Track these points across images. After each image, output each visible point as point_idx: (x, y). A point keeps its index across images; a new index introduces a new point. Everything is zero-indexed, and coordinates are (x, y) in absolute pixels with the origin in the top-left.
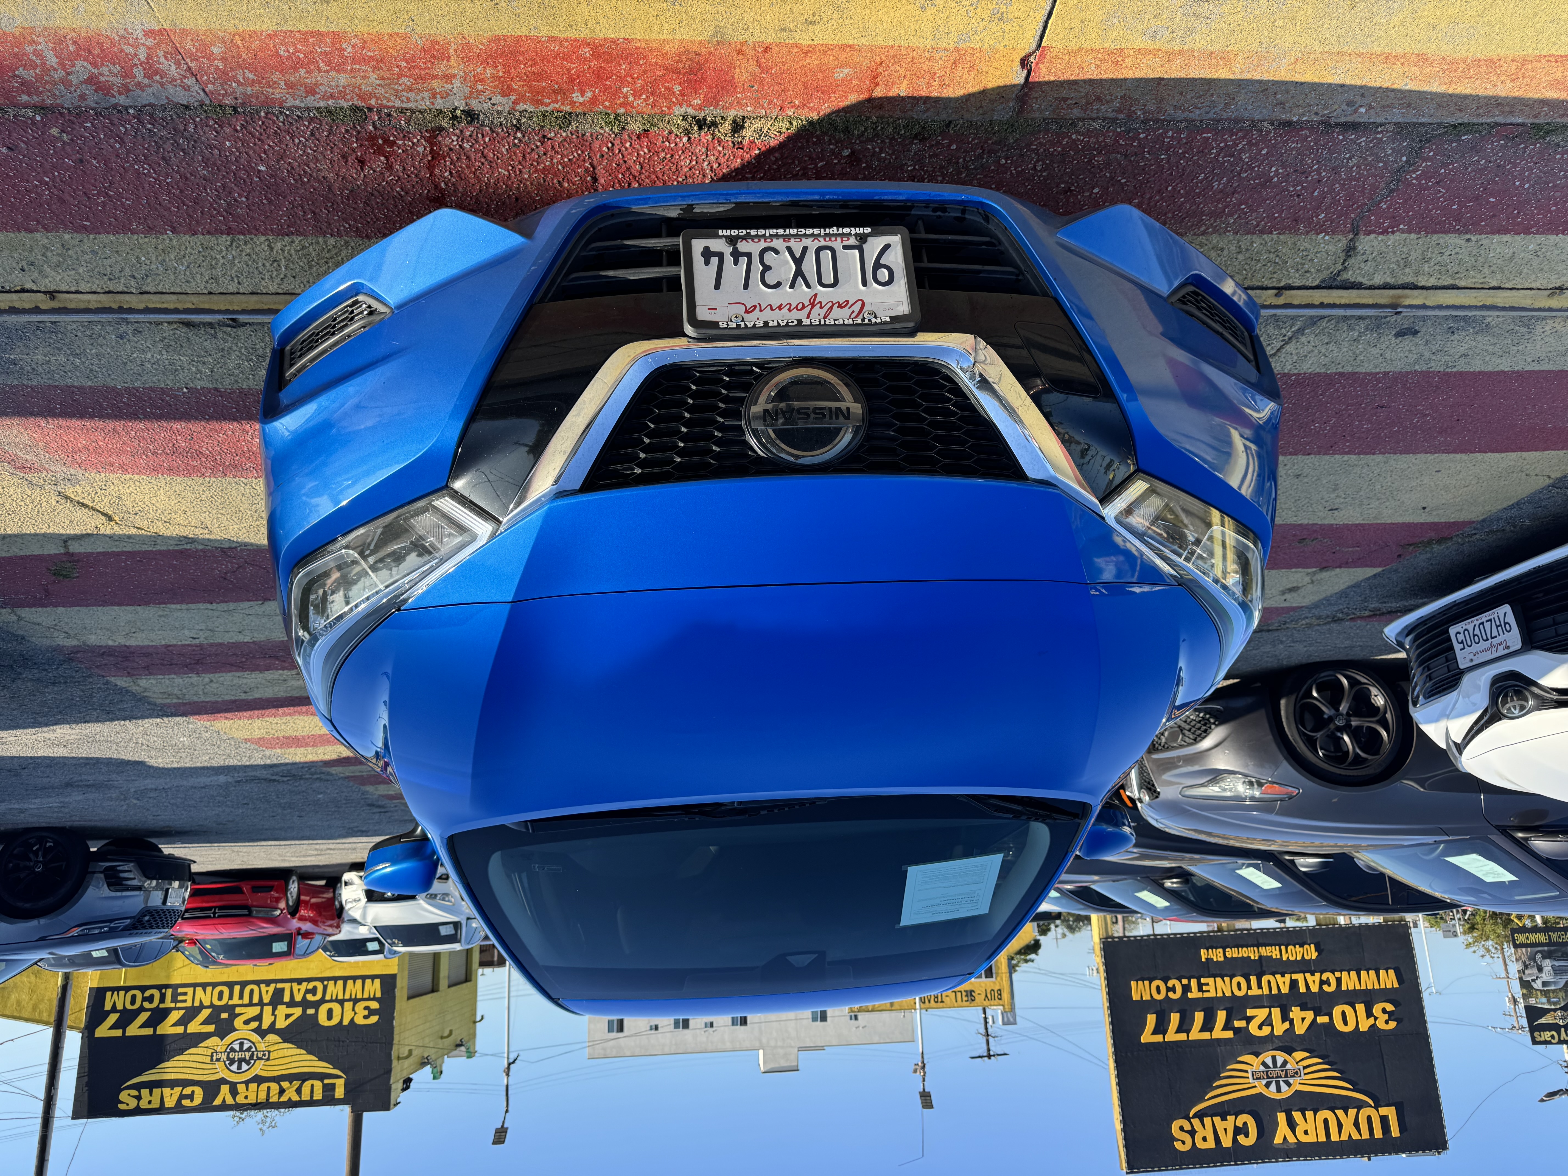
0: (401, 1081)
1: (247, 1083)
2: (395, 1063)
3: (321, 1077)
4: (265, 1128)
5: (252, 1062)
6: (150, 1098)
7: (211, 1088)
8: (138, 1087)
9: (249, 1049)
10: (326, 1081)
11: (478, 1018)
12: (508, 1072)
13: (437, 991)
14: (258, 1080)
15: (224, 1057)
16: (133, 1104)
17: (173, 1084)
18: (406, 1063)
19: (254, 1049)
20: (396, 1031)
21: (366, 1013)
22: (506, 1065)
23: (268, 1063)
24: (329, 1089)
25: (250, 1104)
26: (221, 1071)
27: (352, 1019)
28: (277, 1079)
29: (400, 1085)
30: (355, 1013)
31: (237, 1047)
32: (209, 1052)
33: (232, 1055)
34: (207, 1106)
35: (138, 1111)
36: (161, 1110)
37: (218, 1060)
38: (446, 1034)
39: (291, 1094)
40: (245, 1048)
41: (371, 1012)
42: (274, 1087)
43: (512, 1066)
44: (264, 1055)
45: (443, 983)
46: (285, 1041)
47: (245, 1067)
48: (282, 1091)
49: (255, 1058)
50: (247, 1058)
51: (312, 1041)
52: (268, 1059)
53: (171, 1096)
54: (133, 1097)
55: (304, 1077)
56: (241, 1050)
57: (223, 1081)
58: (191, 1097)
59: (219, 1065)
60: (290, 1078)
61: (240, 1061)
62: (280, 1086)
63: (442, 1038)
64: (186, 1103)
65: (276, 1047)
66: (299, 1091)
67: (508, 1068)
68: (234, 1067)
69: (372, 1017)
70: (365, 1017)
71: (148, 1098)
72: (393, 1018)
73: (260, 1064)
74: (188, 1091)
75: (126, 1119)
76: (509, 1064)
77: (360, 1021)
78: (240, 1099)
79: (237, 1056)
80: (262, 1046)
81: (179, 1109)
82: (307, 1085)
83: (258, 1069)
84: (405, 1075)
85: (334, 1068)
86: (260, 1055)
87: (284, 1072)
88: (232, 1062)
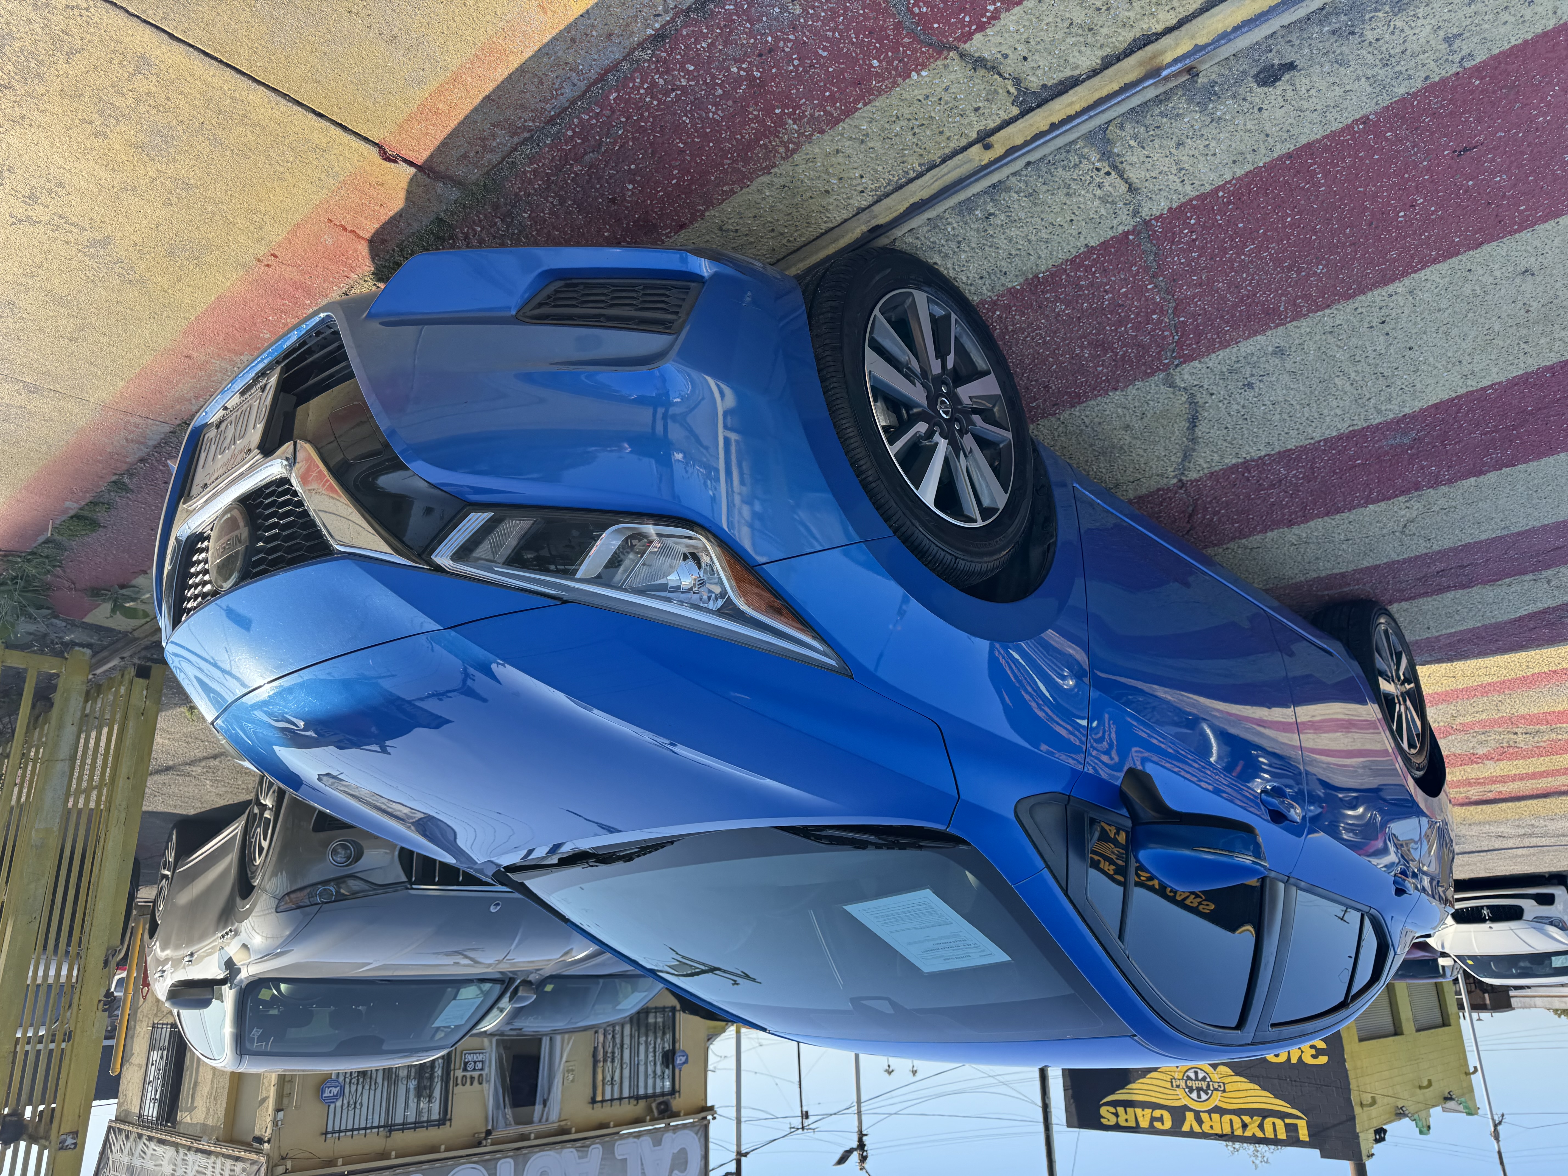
0: (1372, 1131)
1: (1209, 1112)
2: (1357, 1110)
3: (1282, 1116)
4: (1257, 1162)
5: (1210, 1092)
6: (1126, 1117)
7: (1179, 1114)
8: (1115, 1104)
9: (1204, 1079)
10: (1287, 1121)
11: (1472, 1070)
12: (1496, 1136)
13: (1401, 1034)
14: (1220, 1111)
15: (1183, 1084)
16: (1113, 1121)
17: (1144, 1105)
18: (1374, 1111)
19: (1208, 1080)
20: (1351, 1075)
21: (1313, 1052)
22: (1492, 1129)
23: (1224, 1095)
24: (1292, 1129)
25: (1216, 1134)
26: (1182, 1099)
27: (1300, 1057)
28: (1239, 1112)
29: (1371, 1135)
30: (1302, 1052)
31: (1192, 1076)
32: (1168, 1078)
33: (1189, 1083)
34: (1176, 1131)
35: (1117, 1128)
36: (1136, 1129)
37: (1178, 1086)
38: (1425, 1083)
39: (1253, 1130)
40: (1200, 1078)
41: (1319, 1052)
42: (1236, 1120)
43: (1499, 1128)
44: (1220, 1086)
45: (1408, 1026)
46: (1237, 1074)
47: (1204, 1097)
48: (1245, 1126)
49: (1212, 1088)
50: (1204, 1088)
51: (1263, 1077)
52: (1224, 1091)
53: (1144, 1117)
54: (1112, 1113)
55: (1265, 1114)
56: (1197, 1079)
57: (1186, 1108)
58: (1161, 1119)
59: (1179, 1091)
60: (1251, 1113)
61: (1199, 1089)
62: (1242, 1121)
63: (1420, 1087)
64: (1157, 1125)
65: (1229, 1079)
66: (1261, 1127)
67: (1495, 1129)
68: (1194, 1095)
69: (1320, 1057)
70: (1314, 1057)
71: (1125, 1117)
72: (1345, 1060)
73: (1217, 1095)
74: (1157, 1113)
75: (1110, 1133)
76: (1496, 1126)
77: (1308, 1060)
78: (1206, 1128)
79: (1195, 1084)
80: (1215, 1077)
81: (1152, 1130)
82: (1269, 1121)
83: (1217, 1099)
84: (1376, 1124)
85: (1293, 1108)
86: (1216, 1086)
87: (1243, 1106)
88: (1191, 1090)
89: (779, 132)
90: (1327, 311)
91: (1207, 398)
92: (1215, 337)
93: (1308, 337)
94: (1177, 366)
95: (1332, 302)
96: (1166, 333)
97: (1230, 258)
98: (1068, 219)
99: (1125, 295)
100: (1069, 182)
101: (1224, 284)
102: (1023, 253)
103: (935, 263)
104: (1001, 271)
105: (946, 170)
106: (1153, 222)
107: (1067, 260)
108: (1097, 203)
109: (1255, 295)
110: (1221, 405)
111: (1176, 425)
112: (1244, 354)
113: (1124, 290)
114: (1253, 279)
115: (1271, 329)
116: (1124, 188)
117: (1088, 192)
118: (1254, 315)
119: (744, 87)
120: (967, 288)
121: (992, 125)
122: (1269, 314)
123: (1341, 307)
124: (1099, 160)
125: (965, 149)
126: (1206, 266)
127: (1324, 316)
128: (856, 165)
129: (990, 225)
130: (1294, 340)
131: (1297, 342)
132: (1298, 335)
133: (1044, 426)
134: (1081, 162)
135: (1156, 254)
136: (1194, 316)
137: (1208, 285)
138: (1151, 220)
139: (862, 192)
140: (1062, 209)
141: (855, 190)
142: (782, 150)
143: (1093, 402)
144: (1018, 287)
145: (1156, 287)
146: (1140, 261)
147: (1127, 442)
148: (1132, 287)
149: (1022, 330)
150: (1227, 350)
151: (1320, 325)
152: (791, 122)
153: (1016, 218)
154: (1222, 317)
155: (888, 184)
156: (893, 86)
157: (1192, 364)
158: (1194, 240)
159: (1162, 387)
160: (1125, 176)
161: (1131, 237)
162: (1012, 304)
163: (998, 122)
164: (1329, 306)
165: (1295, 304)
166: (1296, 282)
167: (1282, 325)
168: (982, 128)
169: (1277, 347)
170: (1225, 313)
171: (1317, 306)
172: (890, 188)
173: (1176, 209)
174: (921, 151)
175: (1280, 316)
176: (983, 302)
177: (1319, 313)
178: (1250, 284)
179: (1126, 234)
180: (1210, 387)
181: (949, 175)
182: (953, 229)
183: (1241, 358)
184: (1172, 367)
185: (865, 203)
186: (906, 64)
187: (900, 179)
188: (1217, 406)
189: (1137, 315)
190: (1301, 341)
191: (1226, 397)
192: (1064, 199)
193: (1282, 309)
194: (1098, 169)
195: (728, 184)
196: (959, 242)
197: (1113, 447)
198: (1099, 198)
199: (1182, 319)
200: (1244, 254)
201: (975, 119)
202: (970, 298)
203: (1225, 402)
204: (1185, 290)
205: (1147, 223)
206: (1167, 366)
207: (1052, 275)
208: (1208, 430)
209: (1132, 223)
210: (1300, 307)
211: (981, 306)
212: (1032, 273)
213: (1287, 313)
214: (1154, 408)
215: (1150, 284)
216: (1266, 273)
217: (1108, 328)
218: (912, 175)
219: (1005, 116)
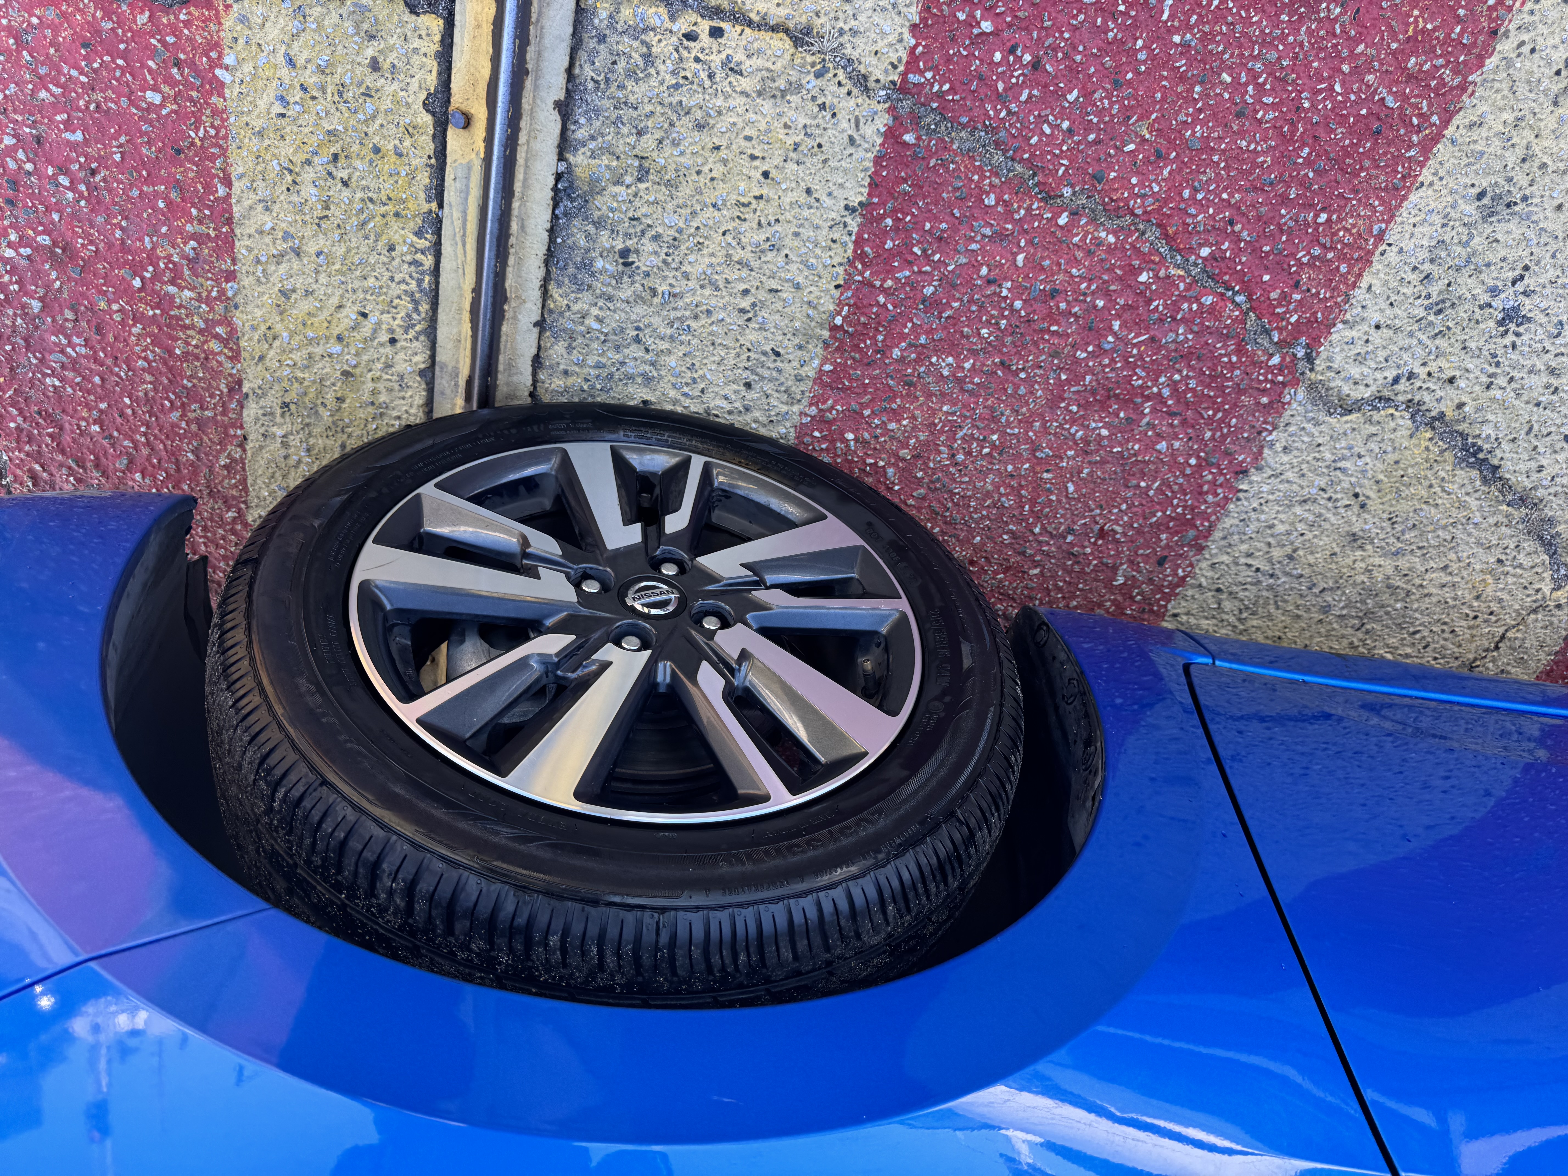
89: (179, 318)
90: (1504, 47)
91: (1451, 396)
92: (1317, 251)
93: (1528, 135)
94: (1309, 358)
95: (1491, 20)
96: (1208, 300)
97: (1152, 57)
98: (758, 175)
99: (1033, 264)
100: (675, 100)
101: (1204, 123)
102: (762, 295)
103: (645, 402)
104: (765, 353)
105: (456, 214)
106: (913, 78)
107: (851, 263)
108: (767, 106)
109: (1299, 108)
110: (1496, 393)
111: (1449, 487)
112: (1423, 254)
113: (1020, 258)
114: (1254, 76)
115: (1422, 165)
116: (780, 44)
117: (727, 97)
118: (1348, 155)
119: (54, 275)
120: (748, 418)
121: (432, 81)
122: (1378, 132)
123: (1527, 18)
124: (673, 18)
125: (441, 153)
126: (1123, 108)
127: (1509, 63)
128: (335, 301)
129: (647, 275)
130: (1501, 157)
131: (1511, 158)
132: (1497, 142)
133: (1188, 614)
134: (649, 47)
135: (997, 144)
136: (1221, 231)
137: (1173, 146)
138: (904, 75)
139: (393, 341)
140: (725, 162)
141: (382, 345)
142: (214, 345)
143: (1228, 522)
144: (828, 367)
145: (1074, 214)
146: (983, 177)
147: (1390, 571)
148: (1030, 242)
149: (930, 446)
150: (1376, 266)
151: (1522, 89)
152: (172, 289)
153: (672, 232)
154: (1284, 200)
155: (416, 302)
156: (223, 120)
157: (1334, 337)
158: (1036, 65)
159: (1332, 420)
160: (754, 16)
161: (909, 138)
162: (854, 406)
163: (433, 65)
164: (1494, 33)
165: (1411, 78)
166: (1356, 21)
167: (1436, 138)
168: (423, 96)
169: (1481, 196)
170: (1280, 188)
171: (1467, 49)
172: (424, 307)
173: (923, 20)
174: (390, 208)
175: (1406, 122)
176: (802, 430)
177: (1491, 62)
178: (1259, 88)
179: (892, 135)
180: (1433, 367)
181: (469, 218)
182: (599, 320)
183: (1427, 267)
184: (1302, 365)
185: (419, 358)
186: (192, 65)
187: (420, 282)
188: (1493, 400)
189: (1107, 294)
190: (1520, 152)
191: (1492, 370)
192: (707, 139)
193: (1390, 102)
194: (691, 37)
195: (219, 452)
196: (637, 340)
197: (1370, 592)
198: (760, 94)
199: (1205, 252)
200: (1171, 31)
201: (395, 86)
202: (774, 435)
203: (1502, 381)
204: (1141, 184)
205: (902, 88)
206: (1289, 367)
207: (857, 307)
208: (1533, 465)
209: (880, 107)
210: (1430, 75)
211: (807, 439)
212: (821, 325)
213: (1416, 106)
214: (1364, 472)
215: (1058, 215)
216: (1266, 42)
217: (1081, 355)
218: (428, 261)
219: (433, 46)
